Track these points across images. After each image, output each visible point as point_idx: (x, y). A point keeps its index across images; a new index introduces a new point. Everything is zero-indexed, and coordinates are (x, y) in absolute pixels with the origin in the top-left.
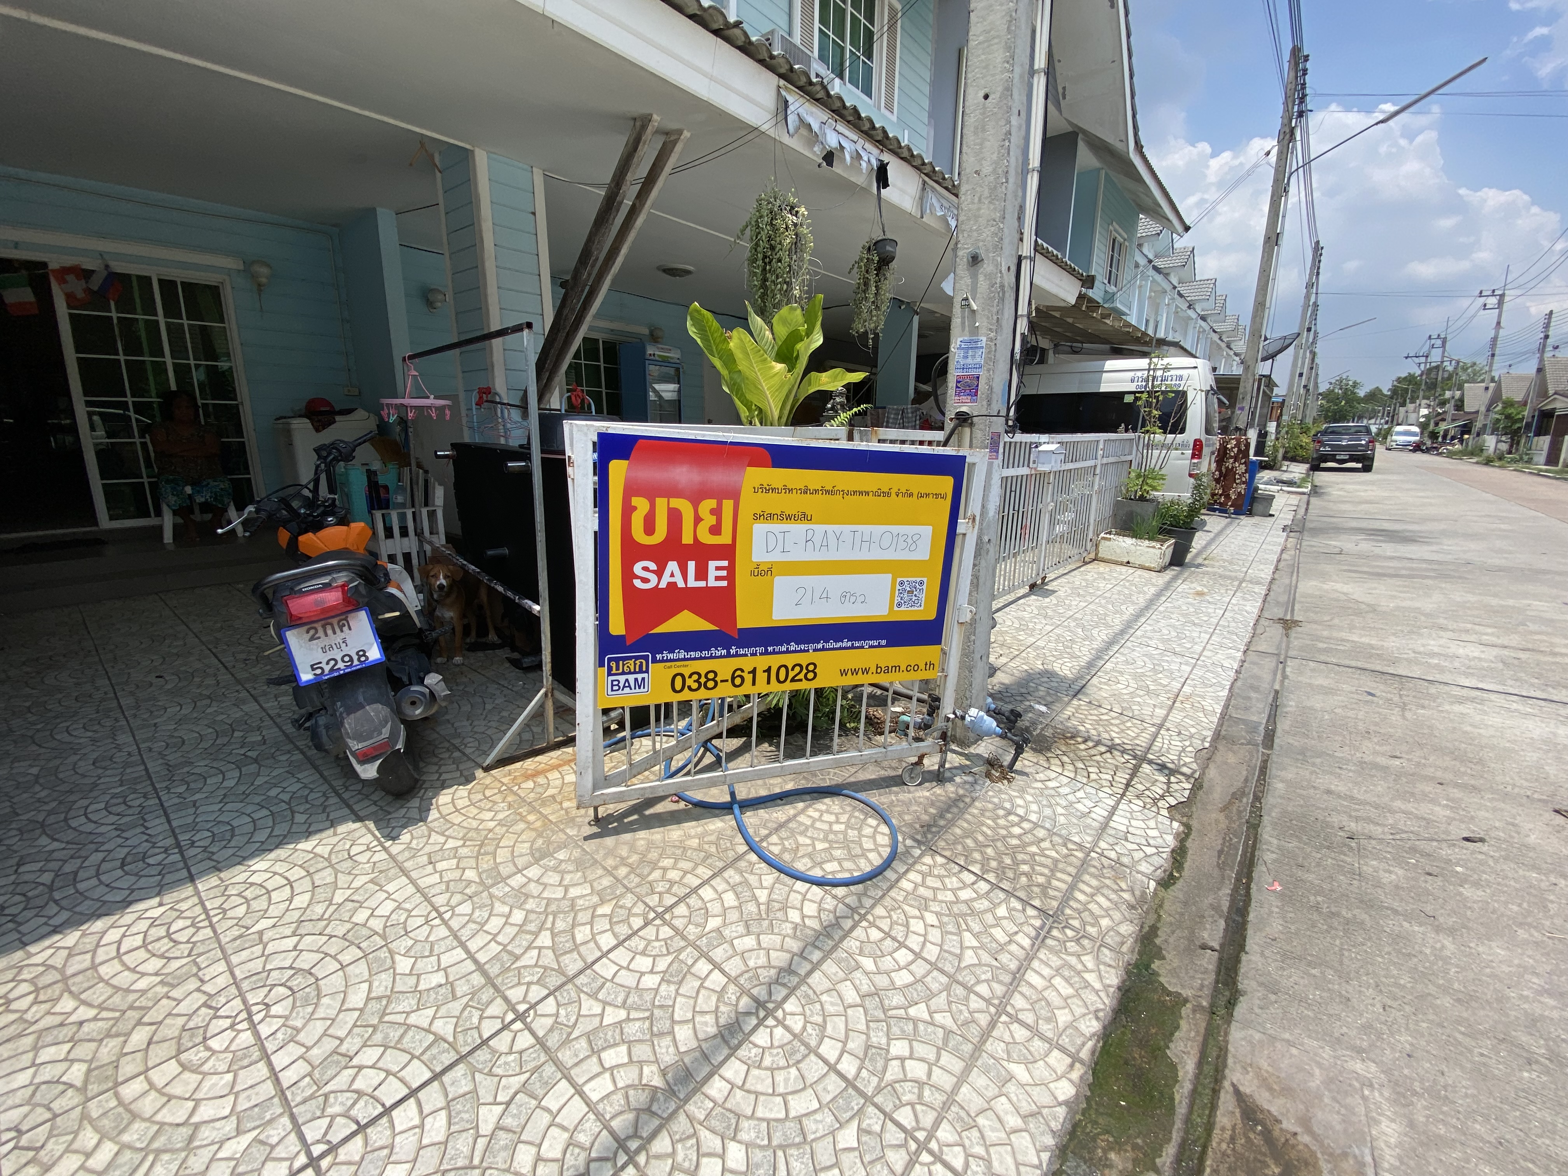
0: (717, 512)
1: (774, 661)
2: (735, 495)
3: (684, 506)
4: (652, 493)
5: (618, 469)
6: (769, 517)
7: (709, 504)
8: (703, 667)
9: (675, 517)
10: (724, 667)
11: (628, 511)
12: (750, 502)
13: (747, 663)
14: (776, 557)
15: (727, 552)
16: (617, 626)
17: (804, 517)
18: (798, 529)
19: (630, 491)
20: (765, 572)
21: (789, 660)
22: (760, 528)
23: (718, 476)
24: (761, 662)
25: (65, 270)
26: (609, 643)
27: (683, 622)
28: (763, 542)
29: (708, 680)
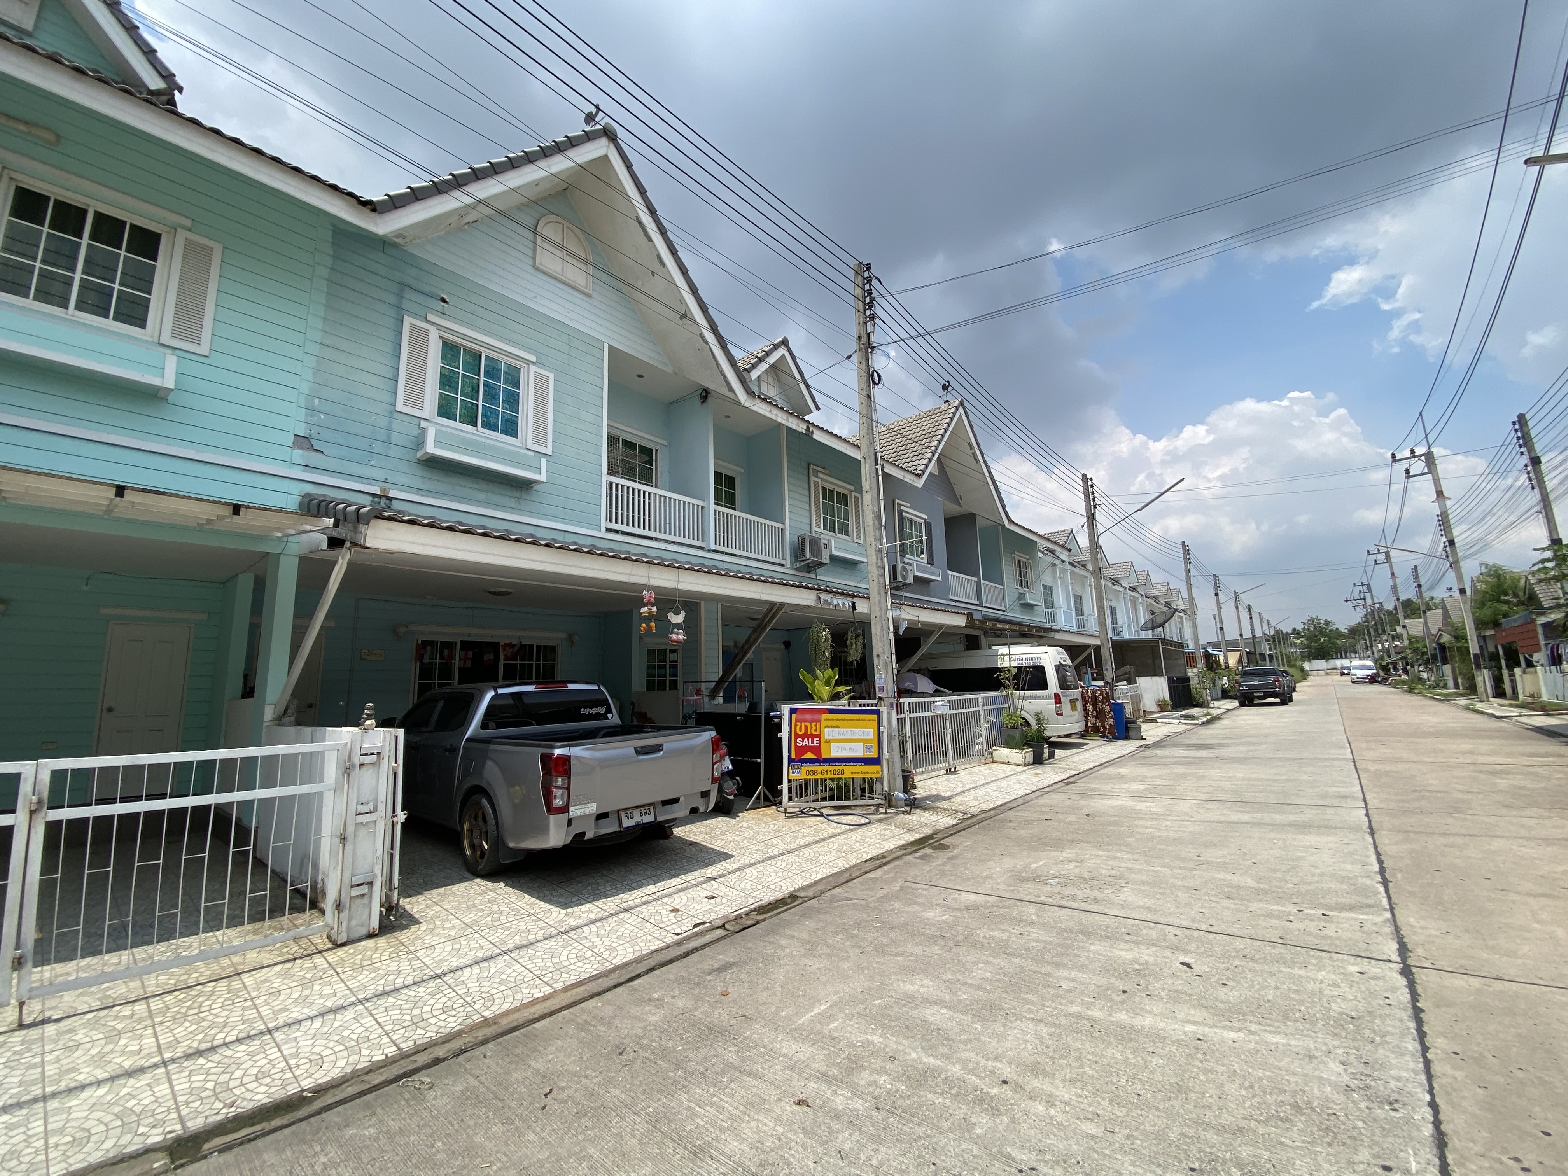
0: (816, 726)
1: (832, 768)
2: (820, 721)
3: (808, 724)
4: (801, 721)
5: (794, 716)
6: (829, 727)
7: (814, 724)
8: (814, 768)
9: (806, 727)
10: (819, 769)
11: (796, 727)
12: (824, 723)
13: (825, 768)
14: (831, 738)
15: (819, 736)
16: (793, 756)
17: (837, 727)
18: (836, 730)
19: (797, 721)
20: (828, 742)
21: (837, 768)
22: (826, 730)
23: (816, 717)
24: (829, 768)
25: (506, 645)
26: (791, 761)
27: (809, 755)
28: (828, 734)
29: (815, 773)
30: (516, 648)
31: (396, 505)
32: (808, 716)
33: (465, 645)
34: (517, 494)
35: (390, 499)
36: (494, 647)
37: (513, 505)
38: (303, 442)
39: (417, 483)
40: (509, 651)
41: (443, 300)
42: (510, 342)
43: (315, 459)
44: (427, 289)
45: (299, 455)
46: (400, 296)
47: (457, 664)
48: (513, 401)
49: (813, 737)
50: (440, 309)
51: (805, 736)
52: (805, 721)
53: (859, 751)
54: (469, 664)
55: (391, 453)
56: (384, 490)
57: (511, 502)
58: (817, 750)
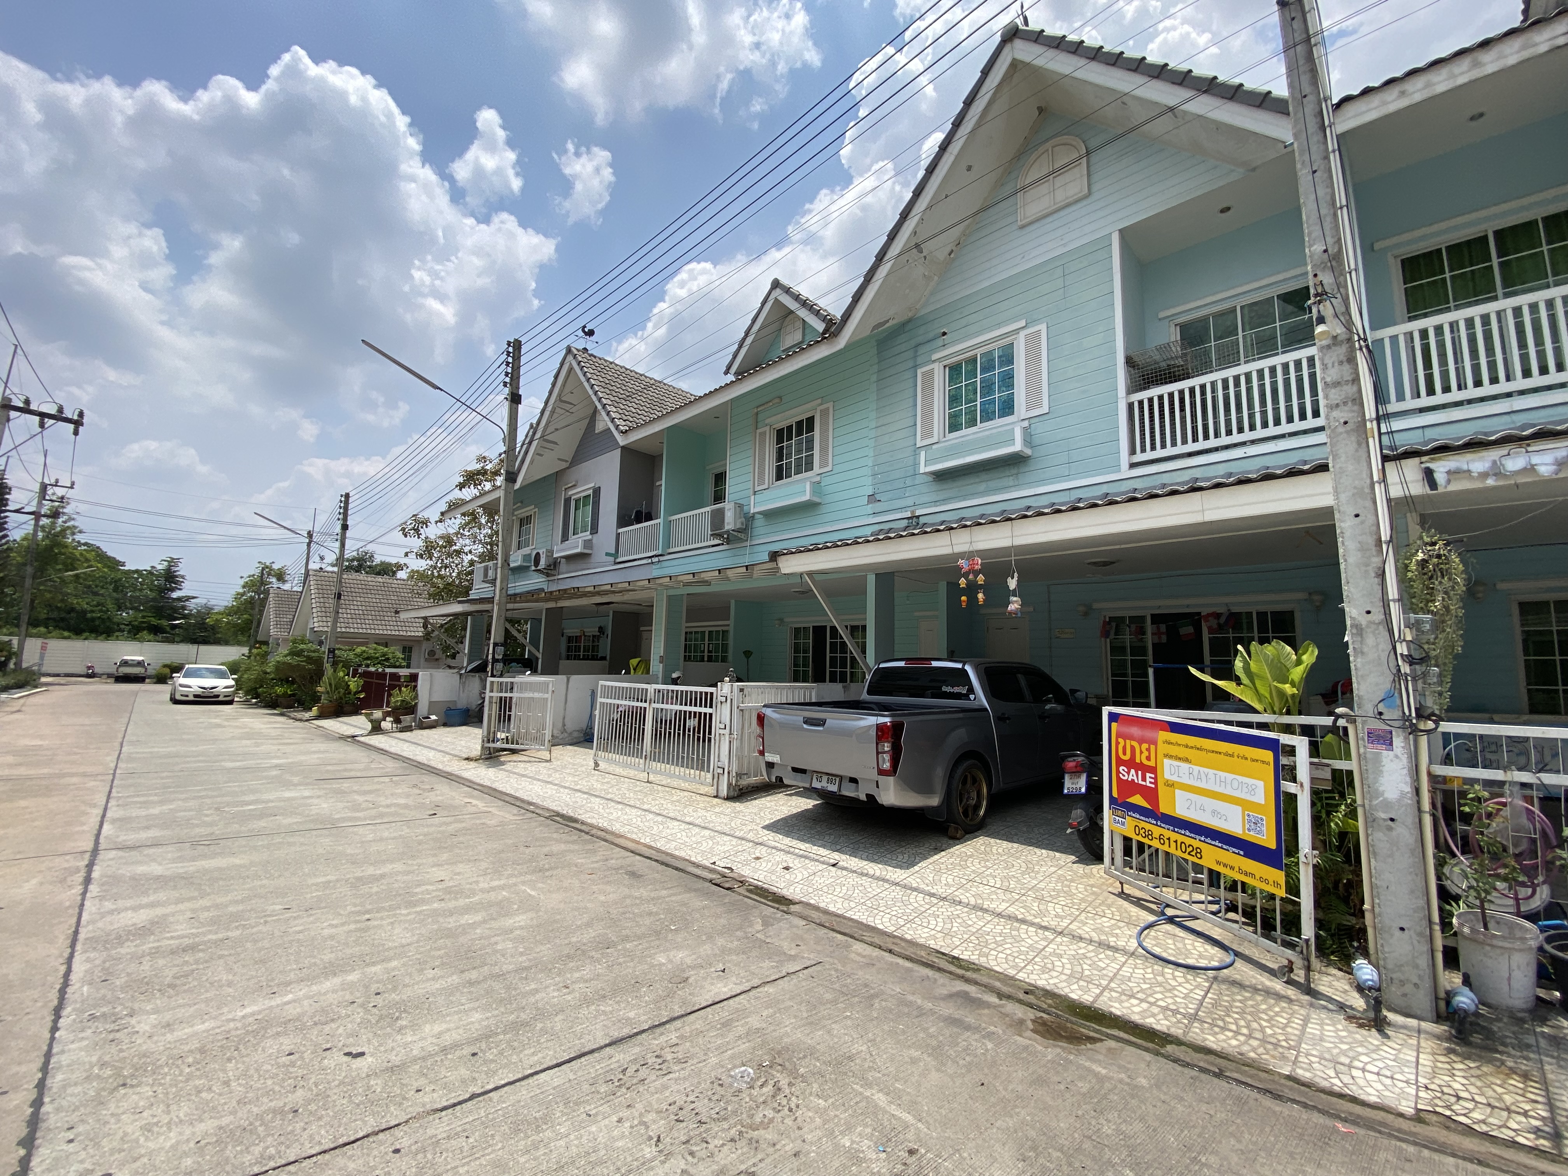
0: (1148, 750)
1: (1181, 838)
2: (1155, 744)
3: (1136, 745)
4: (1126, 737)
5: (1114, 725)
6: (1171, 757)
7: (1145, 746)
8: (1148, 826)
9: (1133, 749)
10: (1157, 831)
11: (1117, 743)
12: (1162, 748)
13: (1165, 833)
14: (1174, 778)
15: (1153, 770)
16: (1115, 795)
17: (1187, 760)
18: (1184, 766)
19: (1118, 736)
20: (1170, 785)
21: (1188, 841)
22: (1167, 762)
23: (1148, 734)
24: (1174, 836)
25: (1209, 615)
26: (1112, 800)
27: (1137, 800)
28: (1169, 769)
29: (1149, 834)
30: (1222, 620)
31: (922, 520)
32: (1135, 731)
33: (1157, 619)
34: (1014, 471)
35: (918, 517)
36: (1195, 619)
37: (1011, 484)
38: (872, 498)
39: (934, 497)
40: (1214, 623)
41: (944, 334)
42: (999, 325)
43: (878, 507)
44: (931, 335)
45: (870, 509)
46: (915, 357)
47: (1149, 640)
48: (1008, 380)
49: (1144, 769)
50: (941, 344)
51: (1131, 764)
52: (1132, 738)
53: (1234, 825)
54: (1164, 639)
55: (917, 482)
56: (913, 512)
57: (1010, 481)
58: (1151, 794)
